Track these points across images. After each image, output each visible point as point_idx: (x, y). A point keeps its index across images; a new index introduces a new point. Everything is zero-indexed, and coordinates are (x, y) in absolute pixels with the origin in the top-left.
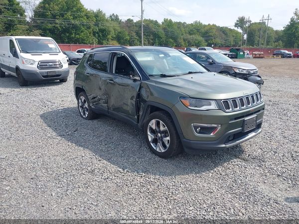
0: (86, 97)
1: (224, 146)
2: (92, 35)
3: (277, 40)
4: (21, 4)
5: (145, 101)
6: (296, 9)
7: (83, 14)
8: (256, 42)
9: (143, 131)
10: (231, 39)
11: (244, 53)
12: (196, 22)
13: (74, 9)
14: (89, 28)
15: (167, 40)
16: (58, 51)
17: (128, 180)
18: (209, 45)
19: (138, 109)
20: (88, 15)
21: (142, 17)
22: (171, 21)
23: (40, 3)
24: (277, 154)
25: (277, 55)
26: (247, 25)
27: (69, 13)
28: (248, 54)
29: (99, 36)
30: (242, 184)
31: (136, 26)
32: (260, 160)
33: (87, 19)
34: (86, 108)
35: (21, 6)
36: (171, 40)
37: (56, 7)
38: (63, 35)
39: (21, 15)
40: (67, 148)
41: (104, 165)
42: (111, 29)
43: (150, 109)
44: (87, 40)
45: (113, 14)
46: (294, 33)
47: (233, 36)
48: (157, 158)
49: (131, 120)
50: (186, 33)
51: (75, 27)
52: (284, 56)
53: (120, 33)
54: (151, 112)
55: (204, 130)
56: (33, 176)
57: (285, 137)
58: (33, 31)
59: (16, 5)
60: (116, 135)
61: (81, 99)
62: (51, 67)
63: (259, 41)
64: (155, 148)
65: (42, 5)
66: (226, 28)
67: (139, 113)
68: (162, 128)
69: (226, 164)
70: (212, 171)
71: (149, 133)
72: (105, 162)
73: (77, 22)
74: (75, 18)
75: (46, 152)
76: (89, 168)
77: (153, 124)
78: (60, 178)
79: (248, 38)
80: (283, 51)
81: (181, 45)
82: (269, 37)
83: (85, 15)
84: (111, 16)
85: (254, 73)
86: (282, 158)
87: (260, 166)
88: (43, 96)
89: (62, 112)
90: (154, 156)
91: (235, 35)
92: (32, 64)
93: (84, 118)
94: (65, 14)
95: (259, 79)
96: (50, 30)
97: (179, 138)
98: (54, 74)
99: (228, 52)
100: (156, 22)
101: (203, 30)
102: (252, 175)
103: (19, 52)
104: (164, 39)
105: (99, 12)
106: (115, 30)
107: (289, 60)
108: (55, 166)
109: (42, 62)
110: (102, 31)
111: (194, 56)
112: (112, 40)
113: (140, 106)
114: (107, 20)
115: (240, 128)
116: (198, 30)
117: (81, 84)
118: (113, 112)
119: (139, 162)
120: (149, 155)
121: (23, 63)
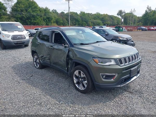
0: (38, 56)
1: (119, 86)
2: (43, 20)
3: (139, 22)
4: (4, 5)
5: (71, 59)
6: (148, 6)
7: (38, 10)
8: (128, 23)
9: (71, 77)
10: (116, 22)
11: (123, 28)
12: (97, 13)
13: (33, 7)
14: (41, 17)
15: (82, 22)
16: (23, 30)
17: (62, 109)
18: (104, 25)
19: (68, 64)
20: (41, 10)
21: (69, 11)
22: (84, 12)
23: (15, 4)
24: (149, 88)
25: (139, 29)
26: (123, 14)
27: (30, 9)
28: (124, 29)
29: (47, 21)
30: (132, 110)
31: (66, 15)
32: (140, 93)
33: (40, 12)
34: (38, 62)
35: (4, 6)
36: (84, 22)
37: (23, 6)
38: (27, 21)
39: (5, 10)
40: (26, 88)
41: (48, 99)
42: (53, 17)
43: (74, 64)
44: (40, 23)
45: (54, 9)
46: (148, 18)
47: (117, 20)
48: (80, 94)
49: (64, 70)
50: (92, 19)
51: (33, 16)
52: (143, 30)
53: (58, 19)
54: (75, 66)
55: (108, 77)
56: (3, 109)
57: (151, 77)
58: (11, 19)
59: (2, 5)
60: (55, 79)
61: (35, 57)
62: (19, 39)
63: (130, 22)
64: (78, 87)
65: (16, 5)
66: (113, 16)
67: (68, 66)
68: (82, 76)
69: (120, 96)
70: (113, 101)
71: (74, 78)
72: (48, 97)
73: (35, 14)
74: (33, 11)
75: (13, 91)
76: (38, 102)
77: (76, 73)
78: (20, 109)
79: (124, 21)
80: (142, 27)
81: (90, 25)
82: (135, 20)
83: (39, 10)
84: (53, 11)
85: (130, 40)
86: (152, 91)
87: (140, 97)
88: (14, 55)
89: (24, 64)
90: (78, 92)
91: (117, 19)
92: (8, 37)
93: (36, 68)
94: (28, 9)
95: (133, 43)
96: (20, 18)
97: (93, 82)
98: (21, 42)
99: (114, 28)
100: (76, 13)
101: (101, 17)
102: (137, 104)
103: (1, 30)
104: (81, 22)
105: (47, 8)
106: (55, 17)
107: (146, 32)
108: (17, 101)
109: (14, 36)
110: (48, 18)
111: (98, 31)
112: (54, 23)
113: (69, 62)
114: (51, 13)
115: (129, 75)
116: (98, 17)
117: (34, 49)
118: (54, 65)
119: (69, 97)
120: (75, 91)
121: (4, 37)
